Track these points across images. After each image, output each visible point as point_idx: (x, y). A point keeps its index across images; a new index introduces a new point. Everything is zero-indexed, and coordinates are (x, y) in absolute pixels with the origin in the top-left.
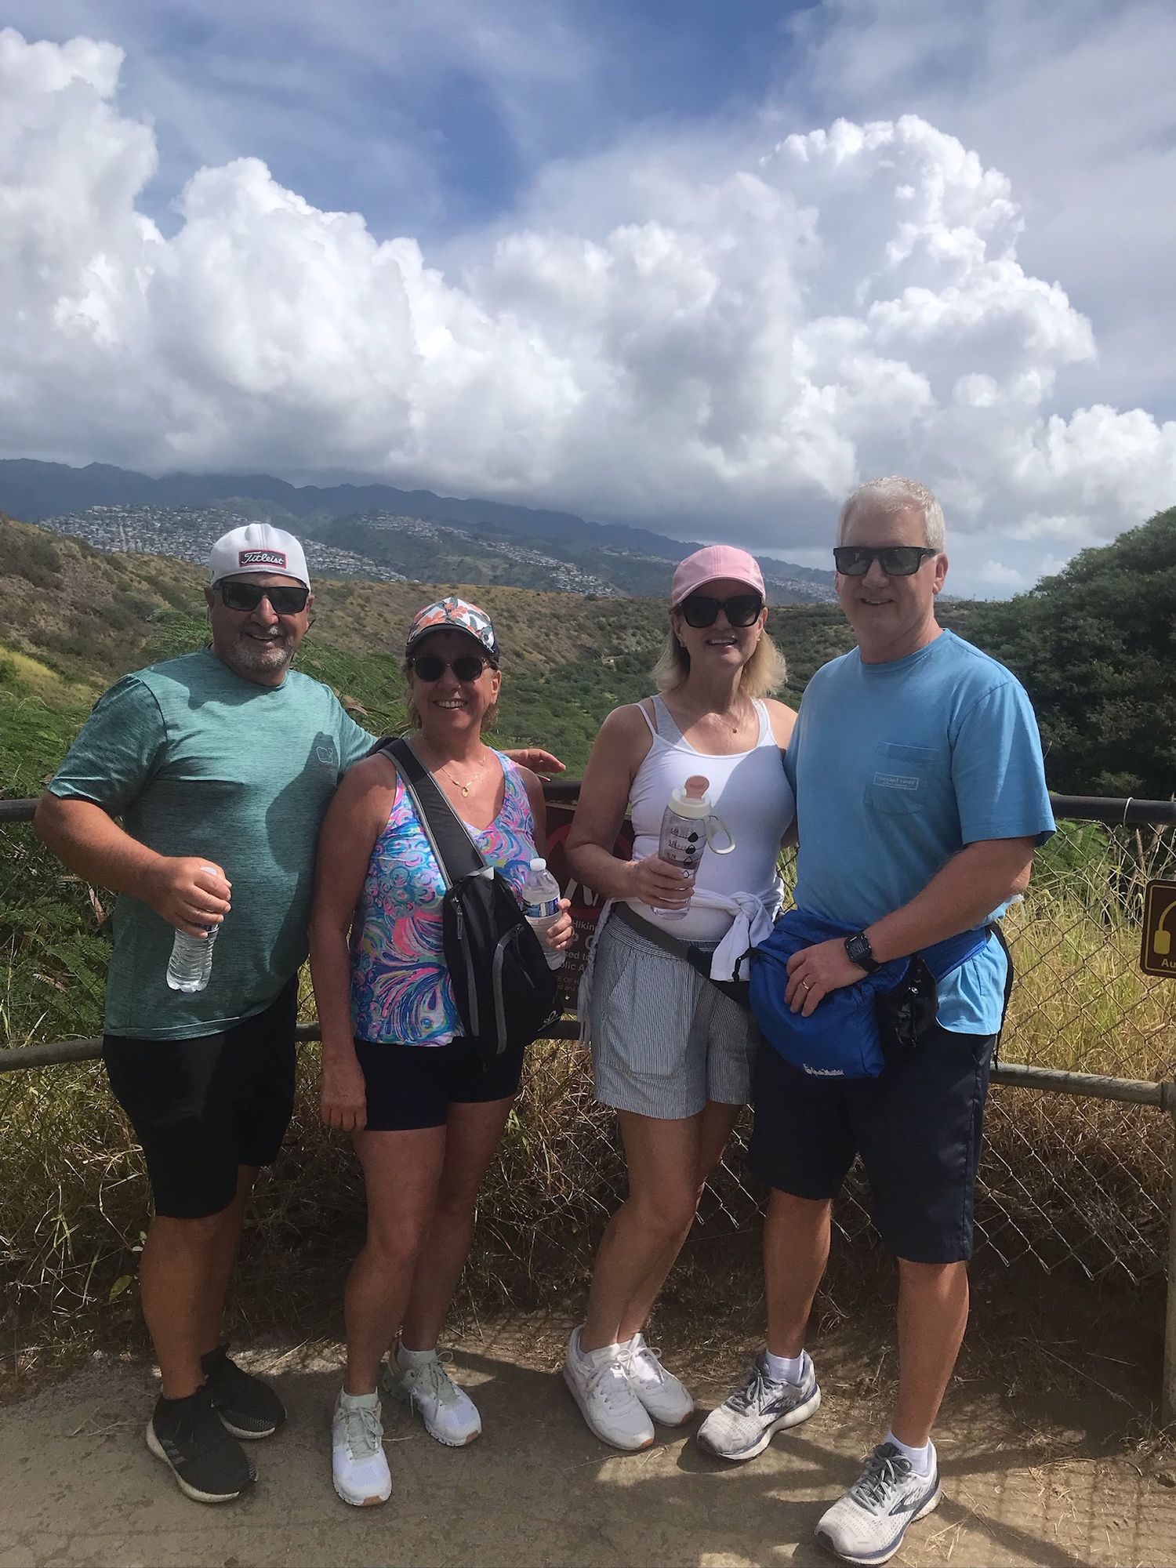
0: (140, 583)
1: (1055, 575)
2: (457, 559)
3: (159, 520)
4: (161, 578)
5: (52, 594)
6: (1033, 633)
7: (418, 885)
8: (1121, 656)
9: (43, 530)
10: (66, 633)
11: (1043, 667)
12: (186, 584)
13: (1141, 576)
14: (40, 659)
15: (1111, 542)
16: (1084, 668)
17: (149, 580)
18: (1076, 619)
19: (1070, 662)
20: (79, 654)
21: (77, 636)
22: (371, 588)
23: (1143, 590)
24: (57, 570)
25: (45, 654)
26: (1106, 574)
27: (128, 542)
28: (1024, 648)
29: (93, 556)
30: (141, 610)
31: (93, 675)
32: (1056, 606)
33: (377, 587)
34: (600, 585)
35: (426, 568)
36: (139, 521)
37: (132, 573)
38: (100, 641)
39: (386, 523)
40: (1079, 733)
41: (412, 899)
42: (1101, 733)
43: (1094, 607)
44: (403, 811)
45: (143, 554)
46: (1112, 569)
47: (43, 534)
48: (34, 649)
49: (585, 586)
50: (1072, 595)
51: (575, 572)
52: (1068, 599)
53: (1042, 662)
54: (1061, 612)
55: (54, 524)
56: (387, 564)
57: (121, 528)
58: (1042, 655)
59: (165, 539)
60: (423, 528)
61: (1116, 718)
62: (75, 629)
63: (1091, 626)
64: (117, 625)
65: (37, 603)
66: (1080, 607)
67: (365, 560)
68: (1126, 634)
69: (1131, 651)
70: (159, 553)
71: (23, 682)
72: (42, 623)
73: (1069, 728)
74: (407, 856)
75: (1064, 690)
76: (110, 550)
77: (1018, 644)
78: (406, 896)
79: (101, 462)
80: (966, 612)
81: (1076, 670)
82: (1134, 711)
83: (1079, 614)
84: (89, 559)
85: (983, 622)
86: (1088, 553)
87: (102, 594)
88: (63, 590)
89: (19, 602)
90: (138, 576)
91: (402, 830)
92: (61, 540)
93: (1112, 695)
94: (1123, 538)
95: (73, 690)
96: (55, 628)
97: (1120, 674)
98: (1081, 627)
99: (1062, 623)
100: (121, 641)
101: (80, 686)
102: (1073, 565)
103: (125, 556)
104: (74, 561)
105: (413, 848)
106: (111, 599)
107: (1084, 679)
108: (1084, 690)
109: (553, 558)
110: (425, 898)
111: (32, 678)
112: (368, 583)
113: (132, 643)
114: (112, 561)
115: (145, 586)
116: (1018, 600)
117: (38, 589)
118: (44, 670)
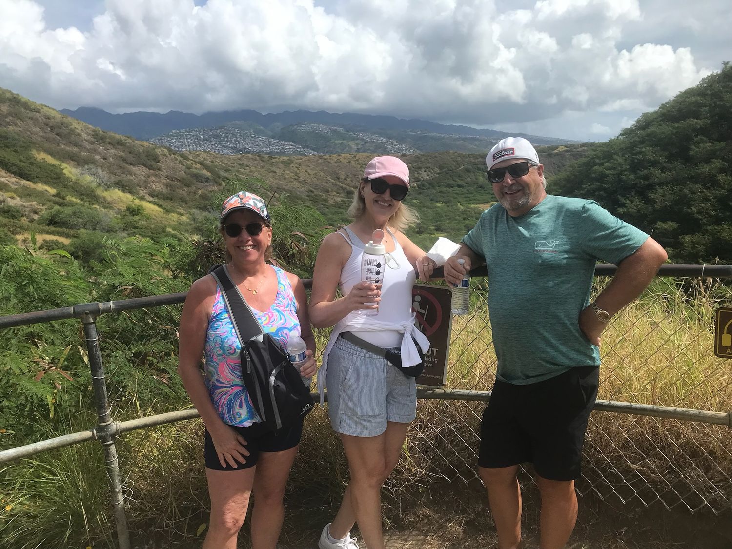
0: (196, 165)
1: (629, 127)
2: (340, 142)
3: (203, 135)
4: (205, 162)
5: (157, 173)
6: (619, 156)
7: (226, 346)
8: (664, 165)
9: (151, 144)
10: (165, 191)
11: (626, 173)
12: (217, 164)
13: (673, 125)
14: (154, 203)
15: (657, 109)
16: (646, 172)
17: (201, 163)
18: (641, 148)
19: (639, 169)
20: (171, 200)
21: (170, 191)
22: (301, 159)
23: (674, 131)
24: (158, 162)
25: (156, 200)
26: (655, 125)
27: (189, 146)
28: (616, 164)
29: (174, 154)
30: (198, 177)
31: (178, 209)
32: (631, 143)
33: (304, 158)
34: (407, 149)
35: (325, 147)
36: (194, 136)
37: (192, 160)
38: (180, 193)
39: (306, 128)
40: (645, 204)
41: (224, 353)
42: (656, 203)
43: (650, 142)
44: (219, 306)
45: (196, 151)
46: (658, 122)
47: (151, 145)
48: (151, 199)
49: (400, 150)
50: (638, 137)
51: (396, 144)
52: (637, 139)
53: (625, 170)
54: (633, 145)
55: (155, 140)
56: (308, 147)
57: (186, 140)
58: (624, 167)
59: (206, 143)
60: (323, 129)
61: (664, 195)
62: (169, 188)
63: (649, 151)
64: (188, 185)
65: (151, 177)
66: (642, 142)
67: (297, 146)
68: (666, 153)
69: (670, 161)
70: (204, 150)
71: (147, 214)
72: (154, 186)
73: (640, 201)
74: (221, 331)
75: (636, 184)
76: (181, 151)
77: (613, 163)
78: (221, 351)
79: (174, 110)
80: (585, 148)
81: (642, 173)
82: (673, 191)
83: (642, 146)
84: (172, 155)
85: (595, 153)
86: (645, 115)
87: (180, 171)
88: (162, 171)
89: (143, 177)
90: (195, 161)
91: (219, 316)
92: (159, 148)
93: (661, 184)
94: (663, 106)
95: (170, 217)
96: (160, 189)
97: (664, 173)
98: (643, 152)
99: (634, 150)
100: (190, 192)
101: (173, 214)
102: (638, 122)
103: (188, 153)
104: (165, 157)
105: (224, 325)
106: (184, 173)
107: (646, 178)
108: (647, 183)
109: (384, 138)
110: (231, 352)
111: (151, 212)
112: (299, 157)
113: (194, 193)
114: (183, 156)
115: (198, 166)
116: (611, 141)
117: (151, 171)
118: (156, 208)
